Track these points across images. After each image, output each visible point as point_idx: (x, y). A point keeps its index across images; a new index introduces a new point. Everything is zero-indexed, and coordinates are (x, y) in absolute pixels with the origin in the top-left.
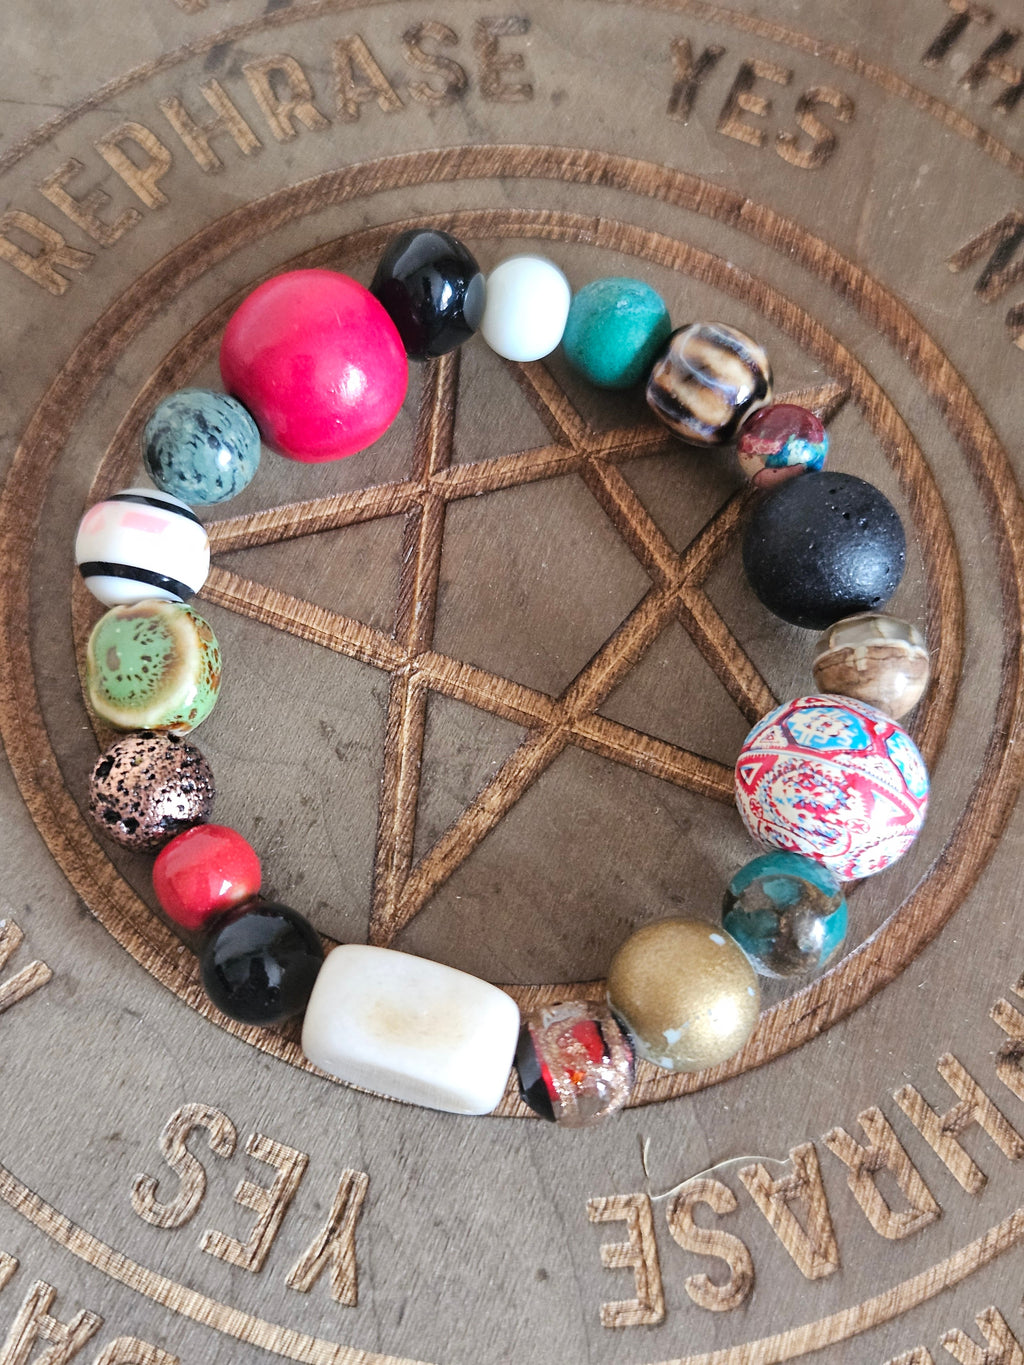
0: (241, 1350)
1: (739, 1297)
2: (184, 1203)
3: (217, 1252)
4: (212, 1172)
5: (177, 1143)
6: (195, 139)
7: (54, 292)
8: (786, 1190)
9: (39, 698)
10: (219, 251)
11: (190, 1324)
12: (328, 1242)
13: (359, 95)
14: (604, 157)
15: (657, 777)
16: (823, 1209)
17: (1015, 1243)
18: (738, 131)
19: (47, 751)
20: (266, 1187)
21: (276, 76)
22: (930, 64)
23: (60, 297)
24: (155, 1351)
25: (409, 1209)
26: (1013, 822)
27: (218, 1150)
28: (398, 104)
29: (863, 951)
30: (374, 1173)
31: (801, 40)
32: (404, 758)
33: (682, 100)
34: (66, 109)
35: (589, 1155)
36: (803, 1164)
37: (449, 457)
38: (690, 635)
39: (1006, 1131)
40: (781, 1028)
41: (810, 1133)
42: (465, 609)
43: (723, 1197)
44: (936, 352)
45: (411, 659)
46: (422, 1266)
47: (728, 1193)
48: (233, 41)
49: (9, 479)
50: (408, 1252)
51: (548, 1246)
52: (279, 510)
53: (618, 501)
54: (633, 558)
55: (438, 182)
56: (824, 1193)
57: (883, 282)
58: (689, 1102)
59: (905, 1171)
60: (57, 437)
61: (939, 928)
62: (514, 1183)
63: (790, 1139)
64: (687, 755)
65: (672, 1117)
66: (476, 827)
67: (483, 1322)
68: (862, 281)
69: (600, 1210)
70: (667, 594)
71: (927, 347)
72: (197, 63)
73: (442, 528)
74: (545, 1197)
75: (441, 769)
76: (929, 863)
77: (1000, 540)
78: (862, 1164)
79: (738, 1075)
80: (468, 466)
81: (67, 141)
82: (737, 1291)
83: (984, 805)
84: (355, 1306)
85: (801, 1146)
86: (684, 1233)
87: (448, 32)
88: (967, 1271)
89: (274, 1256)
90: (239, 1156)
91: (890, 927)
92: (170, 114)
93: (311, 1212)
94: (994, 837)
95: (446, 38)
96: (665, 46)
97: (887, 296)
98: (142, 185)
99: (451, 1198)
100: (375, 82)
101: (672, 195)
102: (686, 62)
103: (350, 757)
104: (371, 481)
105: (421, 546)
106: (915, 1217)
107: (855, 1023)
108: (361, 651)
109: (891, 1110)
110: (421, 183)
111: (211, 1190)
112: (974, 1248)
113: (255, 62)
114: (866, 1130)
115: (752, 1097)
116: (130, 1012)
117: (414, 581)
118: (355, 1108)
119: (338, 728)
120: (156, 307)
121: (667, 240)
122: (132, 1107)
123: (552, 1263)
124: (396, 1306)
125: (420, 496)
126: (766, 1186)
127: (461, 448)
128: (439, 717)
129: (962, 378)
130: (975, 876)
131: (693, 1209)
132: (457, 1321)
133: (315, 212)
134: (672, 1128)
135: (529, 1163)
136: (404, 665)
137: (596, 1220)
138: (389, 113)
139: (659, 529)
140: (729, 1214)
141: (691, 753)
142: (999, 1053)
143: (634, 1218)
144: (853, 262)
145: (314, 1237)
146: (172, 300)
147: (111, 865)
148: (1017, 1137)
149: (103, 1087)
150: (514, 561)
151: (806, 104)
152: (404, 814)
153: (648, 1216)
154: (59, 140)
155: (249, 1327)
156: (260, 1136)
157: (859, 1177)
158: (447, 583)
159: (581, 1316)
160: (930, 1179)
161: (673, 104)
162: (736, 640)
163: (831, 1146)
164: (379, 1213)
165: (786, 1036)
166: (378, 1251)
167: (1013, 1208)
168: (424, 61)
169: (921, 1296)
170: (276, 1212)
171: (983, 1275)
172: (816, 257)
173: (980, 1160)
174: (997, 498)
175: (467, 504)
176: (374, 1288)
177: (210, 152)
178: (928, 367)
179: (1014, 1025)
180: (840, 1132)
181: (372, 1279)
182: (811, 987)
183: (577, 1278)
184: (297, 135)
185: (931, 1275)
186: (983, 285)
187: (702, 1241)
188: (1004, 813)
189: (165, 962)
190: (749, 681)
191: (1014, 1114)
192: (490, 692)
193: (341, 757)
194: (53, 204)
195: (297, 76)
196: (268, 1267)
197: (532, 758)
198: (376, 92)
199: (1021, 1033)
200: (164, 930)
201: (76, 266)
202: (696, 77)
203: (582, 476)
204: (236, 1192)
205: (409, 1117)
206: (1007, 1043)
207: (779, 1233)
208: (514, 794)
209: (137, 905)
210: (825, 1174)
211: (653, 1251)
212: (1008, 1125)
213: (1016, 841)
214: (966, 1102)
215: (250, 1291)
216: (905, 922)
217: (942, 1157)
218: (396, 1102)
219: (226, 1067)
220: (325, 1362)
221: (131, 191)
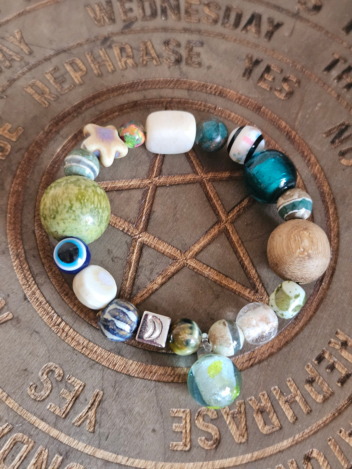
0: (56, 442)
1: (214, 446)
2: (44, 393)
3: (52, 410)
4: (54, 385)
5: (44, 374)
6: (95, 65)
7: (44, 105)
8: (234, 414)
9: (21, 230)
10: (97, 100)
11: (40, 432)
12: (87, 412)
13: (148, 59)
14: (221, 87)
15: (211, 280)
16: (244, 422)
17: (303, 440)
18: (263, 85)
19: (21, 247)
20: (71, 392)
21: (122, 50)
22: (325, 73)
23: (46, 108)
24: (28, 439)
25: (115, 404)
26: (320, 309)
27: (57, 378)
28: (159, 63)
29: (268, 343)
30: (105, 391)
31: (286, 60)
32: (133, 264)
33: (247, 73)
34: (56, 51)
35: (173, 395)
36: (240, 407)
37: (160, 173)
38: (227, 238)
39: (305, 405)
40: (239, 363)
41: (243, 398)
42: (158, 221)
43: (214, 414)
44: (316, 161)
45: (139, 234)
46: (116, 423)
48: (111, 37)
49: (22, 162)
50: (113, 417)
51: (157, 422)
52: (105, 182)
53: (211, 193)
54: (212, 212)
55: (168, 88)
56: (246, 416)
57: (302, 137)
59: (272, 413)
60: (39, 151)
61: (293, 338)
62: (149, 401)
64: (221, 275)
66: (152, 288)
67: (133, 443)
68: (295, 136)
69: (174, 413)
70: (222, 224)
71: (313, 159)
72: (98, 43)
73: (154, 195)
74: (158, 406)
75: (144, 269)
77: (328, 221)
78: (259, 409)
80: (165, 177)
81: (55, 61)
82: (214, 444)
83: (312, 302)
84: (93, 433)
85: (240, 401)
86: (200, 423)
87: (177, 43)
88: (287, 447)
89: (70, 414)
90: (64, 381)
91: (277, 337)
92: (88, 57)
93: (83, 401)
94: (314, 312)
95: (177, 45)
96: (244, 57)
97: (303, 142)
98: (76, 77)
99: (128, 403)
100: (153, 56)
101: (240, 102)
102: (250, 62)
103: (116, 261)
104: (135, 177)
105: (147, 199)
106: (273, 428)
107: (263, 365)
108: (124, 229)
109: (270, 393)
110: (163, 88)
111: (53, 390)
112: (290, 440)
113: (117, 44)
114: (261, 398)
116: (36, 332)
117: (144, 209)
118: (102, 371)
119: (113, 252)
120: (75, 115)
121: (236, 116)
122: (32, 361)
123: (157, 427)
124: (106, 435)
125: (149, 184)
126: (228, 412)
127: (164, 171)
128: (145, 253)
129: (322, 170)
130: (306, 324)
131: (204, 417)
132: (125, 442)
133: (129, 92)
135: (154, 395)
136: (137, 235)
137: (173, 416)
138: (156, 65)
139: (222, 203)
140: (215, 419)
141: (223, 274)
142: (306, 380)
143: (185, 416)
144: (294, 130)
145: (84, 409)
146: (80, 113)
147: (36, 285)
148: (308, 407)
149: (24, 354)
150: (176, 207)
151: (285, 80)
152: (130, 281)
153: (189, 417)
154: (52, 60)
155: (59, 435)
156: (71, 375)
157: (257, 413)
158: (154, 211)
159: (164, 445)
160: (279, 417)
161: (244, 75)
162: (241, 241)
163: (250, 402)
164: (105, 405)
165: (240, 366)
166: (103, 417)
167: (304, 429)
168: (169, 51)
169: (272, 453)
170: (73, 400)
171: (292, 449)
172: (282, 127)
173: (296, 412)
174: (328, 208)
175: (164, 188)
176: (100, 428)
177: (99, 70)
178: (312, 165)
179: (312, 372)
180: (253, 398)
181: (100, 425)
182: (250, 352)
183: (164, 433)
184: (126, 68)
185: (276, 447)
186: (333, 142)
187: (205, 427)
188: (318, 305)
189: (49, 317)
190: (244, 254)
191: (309, 400)
192: (163, 247)
193: (113, 261)
194: (48, 79)
195: (129, 50)
196: (68, 417)
197: (173, 269)
198: (153, 58)
199: (314, 375)
200: (50, 307)
201: (52, 99)
202: (252, 67)
203: (200, 184)
204: (61, 392)
205: (119, 376)
206: (309, 377)
207: (230, 427)
208: (166, 280)
209: (42, 298)
210: (247, 411)
211: (189, 428)
212: (306, 403)
213: (320, 315)
214: (294, 394)
215: (61, 424)
216: (282, 335)
217: (284, 410)
218: (115, 371)
219: (63, 353)
220: (81, 449)
221: (72, 79)
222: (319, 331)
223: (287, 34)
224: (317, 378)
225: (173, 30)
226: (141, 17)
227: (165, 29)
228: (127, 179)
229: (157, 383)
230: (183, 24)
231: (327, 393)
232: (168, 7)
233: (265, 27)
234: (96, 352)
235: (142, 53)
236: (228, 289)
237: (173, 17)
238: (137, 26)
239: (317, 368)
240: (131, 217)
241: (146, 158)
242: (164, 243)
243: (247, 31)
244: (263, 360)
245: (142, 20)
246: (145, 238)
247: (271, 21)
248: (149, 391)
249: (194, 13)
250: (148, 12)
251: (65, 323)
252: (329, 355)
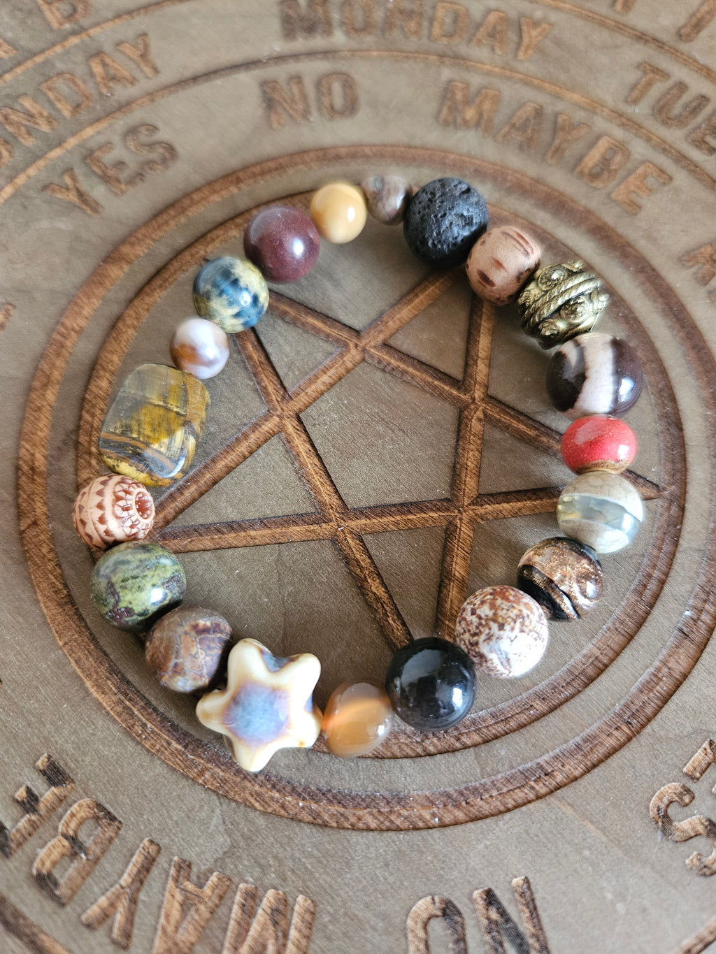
38: (302, 515)
54: (372, 505)
125: (472, 396)
139: (387, 531)
190: (254, 538)
228: (491, 358)
240: (403, 339)
246: (352, 355)
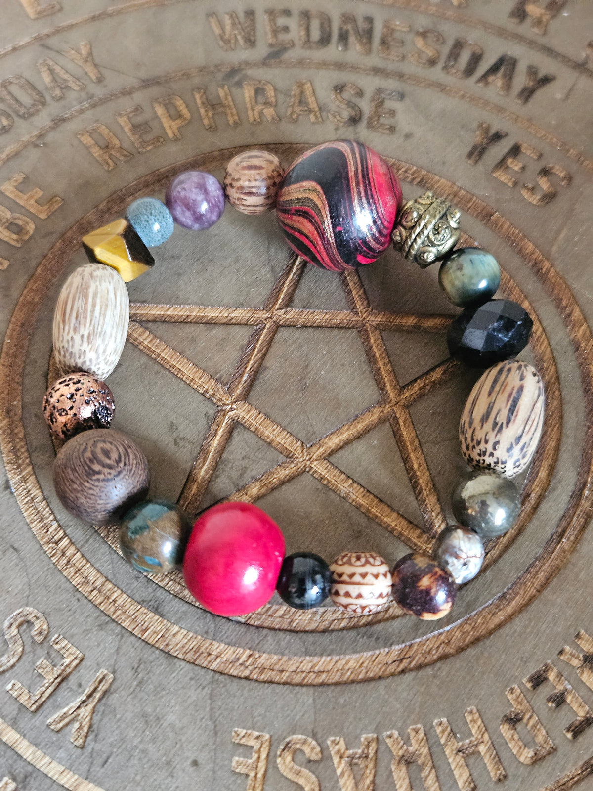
0: (9, 753)
2: (6, 661)
3: (15, 695)
4: (28, 648)
5: (14, 627)
6: (206, 111)
7: (105, 167)
8: (353, 758)
9: (24, 369)
12: (79, 707)
13: (301, 110)
14: (424, 172)
15: (351, 503)
16: (371, 776)
18: (502, 177)
19: (19, 398)
20: (55, 666)
21: (259, 91)
23: (108, 171)
25: (131, 702)
26: (551, 585)
27: (36, 638)
28: (320, 120)
29: (441, 634)
30: (118, 676)
31: (552, 139)
32: (211, 454)
33: (476, 153)
34: (143, 81)
35: (244, 702)
36: (368, 746)
37: (289, 302)
38: (394, 431)
39: (495, 764)
40: (379, 664)
41: (377, 730)
42: (270, 385)
43: (315, 751)
44: (581, 317)
45: (232, 403)
46: (128, 737)
47: (318, 749)
48: (243, 69)
49: (49, 255)
50: (123, 726)
51: (203, 748)
52: (187, 307)
53: (375, 350)
54: (374, 382)
56: (375, 766)
57: (561, 274)
58: (311, 690)
59: (428, 769)
61: (490, 633)
62: (196, 706)
63: (364, 729)
64: (371, 496)
65: (299, 696)
67: (152, 780)
68: (549, 270)
69: (240, 737)
70: (388, 406)
71: (577, 314)
72: (220, 76)
73: (272, 339)
74: (211, 719)
75: (230, 465)
76: (494, 595)
78: (403, 756)
79: (346, 683)
80: (297, 310)
81: (139, 97)
83: (537, 572)
84: (82, 748)
85: (370, 735)
86: (285, 764)
87: (358, 91)
89: (46, 706)
90: (46, 644)
91: (461, 625)
92: (197, 96)
93: (74, 687)
94: (538, 591)
95: (357, 93)
96: (475, 125)
97: (561, 281)
98: (171, 127)
99: (157, 703)
100: (311, 106)
102: (484, 136)
103: (181, 445)
104: (242, 305)
105: (258, 345)
107: (424, 673)
108: (206, 391)
109: (430, 730)
111: (24, 658)
113: (251, 82)
114: (411, 738)
115: (349, 698)
116: (13, 548)
117: (248, 362)
118: (119, 636)
119: (180, 428)
123: (202, 758)
124: (105, 756)
125: (266, 320)
127: (296, 300)
128: (237, 438)
130: (519, 610)
131: (295, 752)
132: (136, 775)
134: (297, 702)
135: (207, 697)
136: (228, 405)
137: (237, 741)
138: (313, 123)
139: (393, 370)
140: (316, 762)
141: (375, 496)
142: (505, 716)
143: (259, 747)
144: (547, 259)
145: (72, 702)
147: (31, 467)
148: (502, 769)
150: (307, 366)
151: (545, 172)
153: (267, 748)
154: (135, 95)
155: (18, 742)
156: (61, 637)
157: (399, 763)
158: (266, 368)
160: (442, 777)
161: (470, 155)
162: (419, 442)
163: (388, 740)
164: (114, 699)
165: (380, 669)
166: (106, 720)
168: (341, 102)
170: (56, 682)
172: (527, 251)
173: (475, 775)
175: (290, 330)
176: (96, 741)
177: (212, 119)
178: (574, 325)
179: (519, 703)
180: (396, 733)
181: (96, 736)
182: (403, 645)
183: (214, 772)
184: (260, 123)
187: (294, 773)
188: (548, 579)
189: (43, 527)
190: (420, 465)
191: (504, 755)
192: (271, 432)
193: (176, 443)
194: (120, 125)
195: (271, 93)
196: (40, 711)
197: (283, 473)
198: (310, 111)
199: (522, 708)
200: (48, 509)
201: (122, 158)
202: (488, 144)
203: (359, 332)
204: (38, 664)
205: (148, 650)
206: (511, 712)
207: (342, 782)
208: (267, 490)
209: (38, 491)
210: (379, 755)
211: (263, 769)
212: (498, 760)
213: (550, 597)
214: (477, 739)
215: (26, 722)
216: (471, 624)
217: (453, 767)
218: (143, 640)
219: (55, 594)
220: (54, 776)
221: (164, 129)
222: (544, 626)
223: (559, 96)
224: (527, 717)
225: (355, 68)
226: (301, 42)
227: (340, 66)
228: (228, 306)
229: (217, 676)
230: (375, 60)
231: (543, 748)
232: (351, 32)
233: (521, 80)
234: (115, 601)
235: (292, 100)
236: (381, 525)
237: (358, 47)
238: (292, 55)
239: (529, 696)
240: (222, 372)
241: (268, 276)
242: (275, 426)
243: (487, 83)
244: (427, 665)
245: (303, 48)
246: (241, 411)
247: (532, 71)
248: (200, 688)
249: (397, 45)
250: (316, 34)
251: (68, 541)
252: (557, 677)
